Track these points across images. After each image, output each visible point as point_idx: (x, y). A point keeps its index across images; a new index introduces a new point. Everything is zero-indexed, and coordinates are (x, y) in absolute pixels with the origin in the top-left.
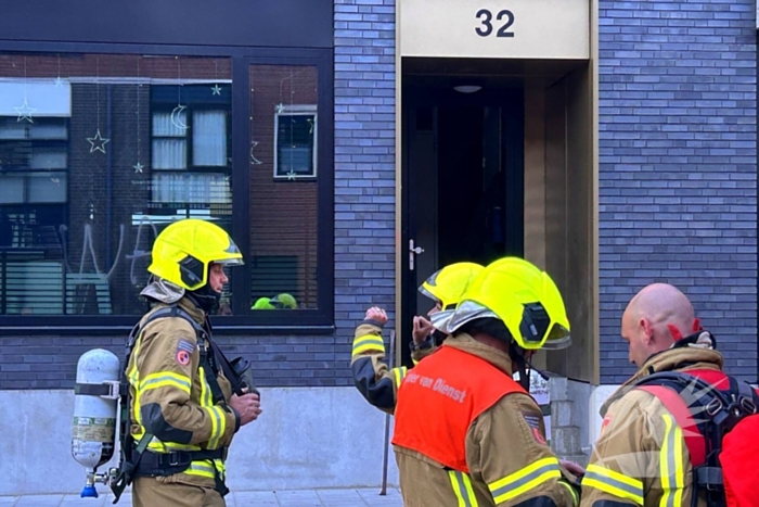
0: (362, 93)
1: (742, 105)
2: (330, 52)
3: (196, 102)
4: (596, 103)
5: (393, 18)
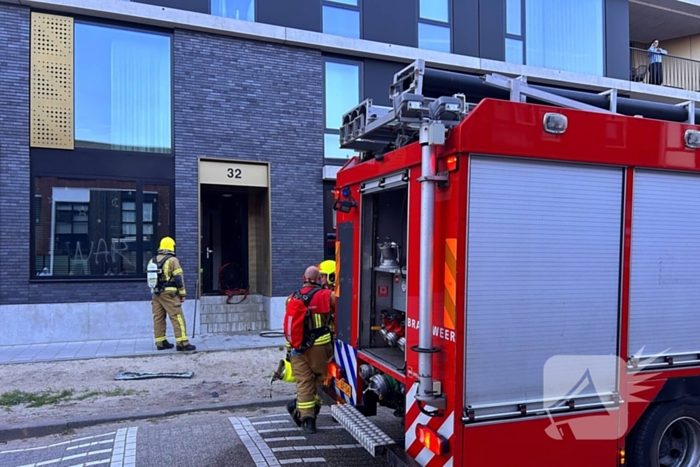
0: (184, 196)
1: (318, 204)
2: (174, 181)
4: (270, 202)
5: (197, 170)
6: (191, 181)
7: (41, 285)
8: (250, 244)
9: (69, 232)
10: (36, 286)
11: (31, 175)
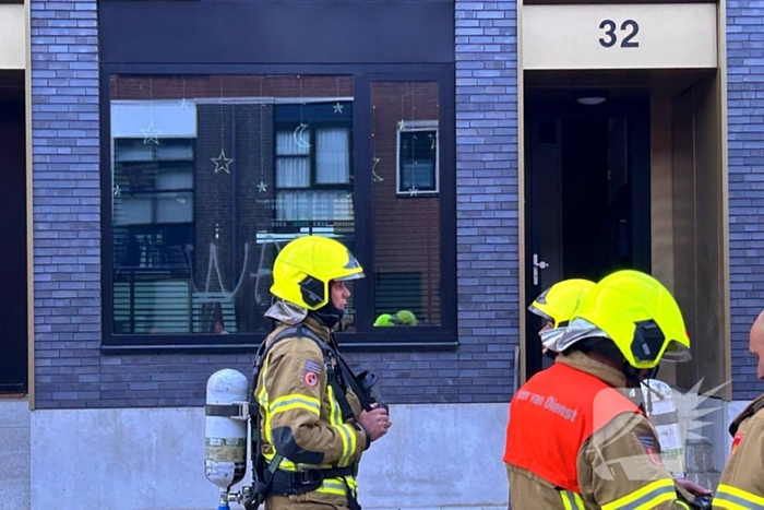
0: (483, 108)
2: (450, 69)
3: (318, 120)
5: (514, 32)
6: (499, 66)
7: (128, 359)
8: (656, 241)
9: (147, 220)
10: (117, 361)
11: (101, 70)
